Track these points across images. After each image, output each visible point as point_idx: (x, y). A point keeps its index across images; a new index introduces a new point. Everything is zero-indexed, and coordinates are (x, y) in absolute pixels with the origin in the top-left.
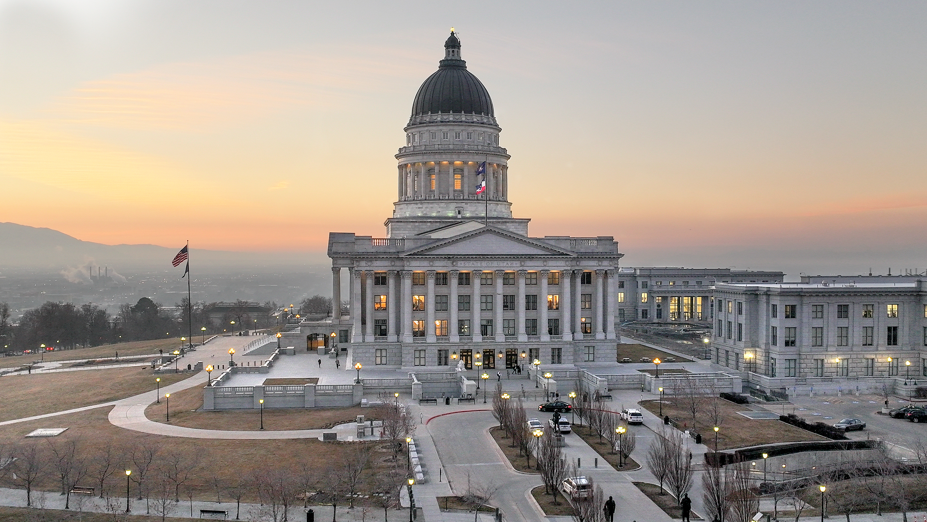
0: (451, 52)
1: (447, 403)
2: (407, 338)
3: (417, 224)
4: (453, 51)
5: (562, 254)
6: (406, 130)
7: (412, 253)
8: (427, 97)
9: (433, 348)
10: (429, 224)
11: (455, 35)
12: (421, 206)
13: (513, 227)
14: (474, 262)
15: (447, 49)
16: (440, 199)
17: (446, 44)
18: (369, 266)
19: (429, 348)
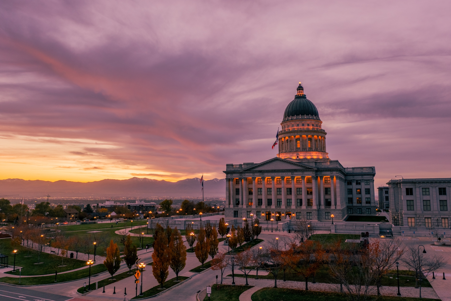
2: (245, 206)
4: (300, 91)
5: (310, 168)
7: (245, 170)
8: (287, 110)
11: (301, 85)
15: (297, 91)
17: (297, 89)
18: (232, 176)
19: (253, 210)
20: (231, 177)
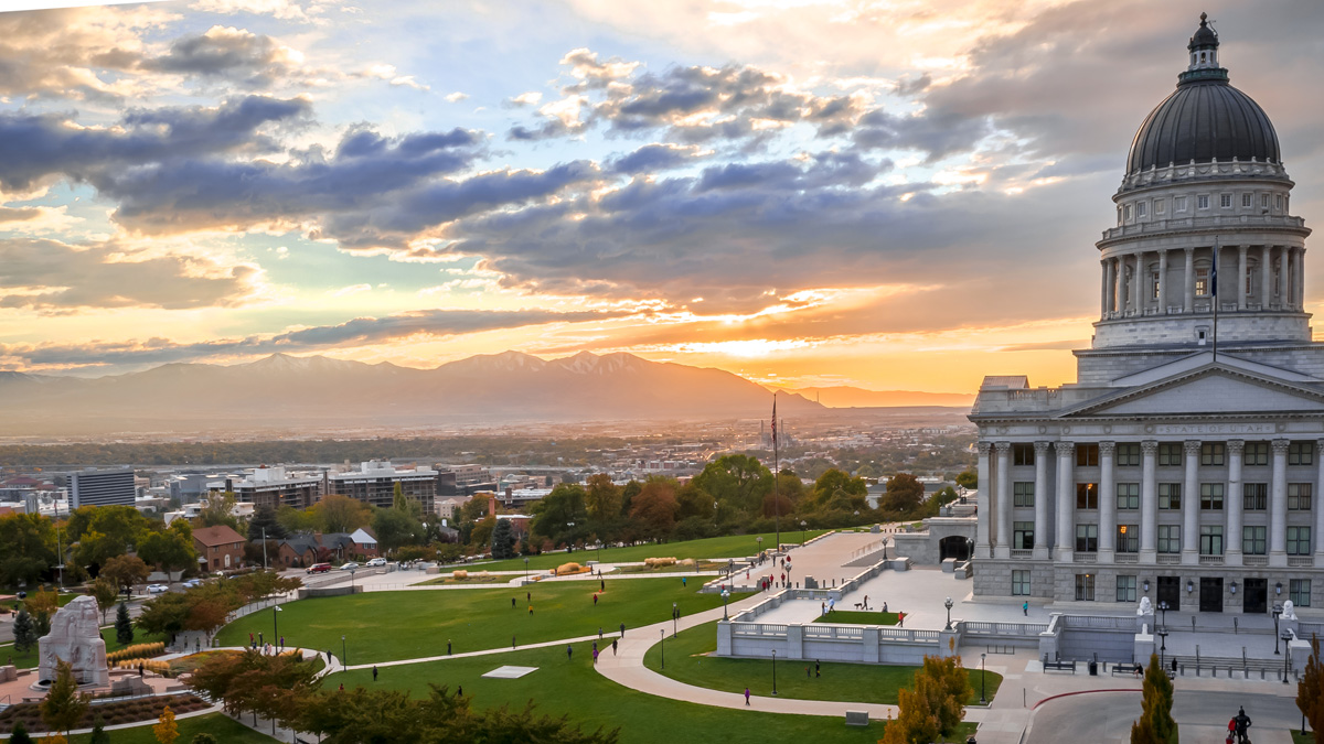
0: (1199, 57)
1: (1093, 670)
2: (1065, 555)
3: (1123, 359)
4: (1203, 55)
6: (1116, 199)
7: (1072, 412)
8: (1151, 139)
9: (1109, 572)
10: (1145, 358)
11: (1208, 26)
12: (1133, 327)
13: (1304, 357)
14: (1186, 427)
15: (1192, 51)
16: (1167, 314)
17: (1192, 42)
18: (1003, 435)
19: (1101, 572)
20: (1000, 439)
